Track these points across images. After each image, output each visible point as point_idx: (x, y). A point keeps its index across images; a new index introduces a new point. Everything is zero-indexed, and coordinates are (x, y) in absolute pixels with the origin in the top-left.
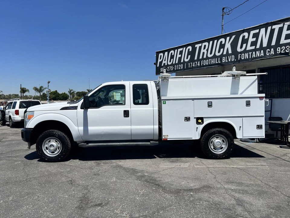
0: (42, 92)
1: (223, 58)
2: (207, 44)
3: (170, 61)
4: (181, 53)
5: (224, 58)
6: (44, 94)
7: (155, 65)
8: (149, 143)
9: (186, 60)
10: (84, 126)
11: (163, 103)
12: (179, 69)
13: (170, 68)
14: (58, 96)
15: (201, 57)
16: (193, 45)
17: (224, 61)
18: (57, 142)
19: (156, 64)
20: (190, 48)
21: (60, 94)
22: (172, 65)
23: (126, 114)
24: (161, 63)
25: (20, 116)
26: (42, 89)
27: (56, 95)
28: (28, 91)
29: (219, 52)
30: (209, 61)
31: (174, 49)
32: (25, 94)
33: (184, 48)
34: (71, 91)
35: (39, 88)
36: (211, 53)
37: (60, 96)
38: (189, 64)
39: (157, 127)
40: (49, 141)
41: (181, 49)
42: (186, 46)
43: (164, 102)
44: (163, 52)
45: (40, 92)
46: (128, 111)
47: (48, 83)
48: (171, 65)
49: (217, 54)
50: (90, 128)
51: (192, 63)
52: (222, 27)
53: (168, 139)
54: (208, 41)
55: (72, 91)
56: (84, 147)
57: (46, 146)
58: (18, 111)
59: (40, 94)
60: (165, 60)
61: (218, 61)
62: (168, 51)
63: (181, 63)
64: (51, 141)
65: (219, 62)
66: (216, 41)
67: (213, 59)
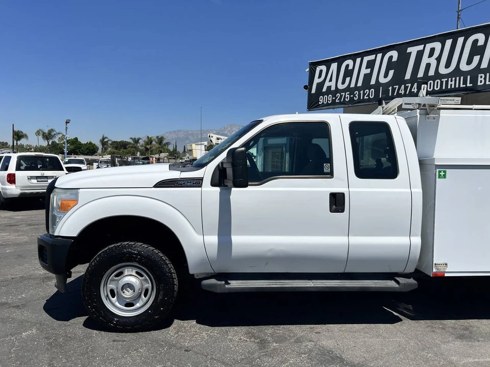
0: (51, 139)
1: (480, 75)
2: (437, 45)
3: (343, 83)
4: (371, 65)
5: (481, 77)
6: (53, 142)
7: (306, 89)
8: (391, 284)
9: (382, 80)
10: (220, 235)
11: (440, 176)
12: (365, 98)
13: (341, 96)
14: (80, 148)
15: (421, 74)
16: (402, 48)
17: (481, 82)
18: (142, 276)
19: (308, 87)
20: (394, 54)
21: (82, 144)
22: (348, 89)
23: (337, 202)
24: (320, 86)
25: (18, 186)
26: (53, 134)
27: (75, 145)
28: (25, 136)
29: (469, 62)
30: (442, 83)
31: (353, 57)
32: (19, 143)
33: (380, 56)
34: (103, 139)
35: (46, 131)
36: (448, 65)
37: (83, 148)
38: (390, 88)
39: (417, 240)
40: (121, 274)
41: (372, 57)
42: (384, 50)
43: (442, 174)
44: (328, 63)
45: (47, 139)
46: (342, 195)
47: (67, 123)
48: (344, 90)
49: (464, 67)
50: (236, 239)
51: (397, 87)
52: (459, 15)
53: (446, 275)
54: (442, 38)
55: (106, 140)
56: (219, 291)
57: (111, 286)
58: (14, 175)
59: (48, 142)
60: (331, 80)
61: (465, 82)
62: (340, 60)
63: (370, 87)
64: (126, 273)
65: (468, 85)
66: (461, 40)
67: (454, 79)
